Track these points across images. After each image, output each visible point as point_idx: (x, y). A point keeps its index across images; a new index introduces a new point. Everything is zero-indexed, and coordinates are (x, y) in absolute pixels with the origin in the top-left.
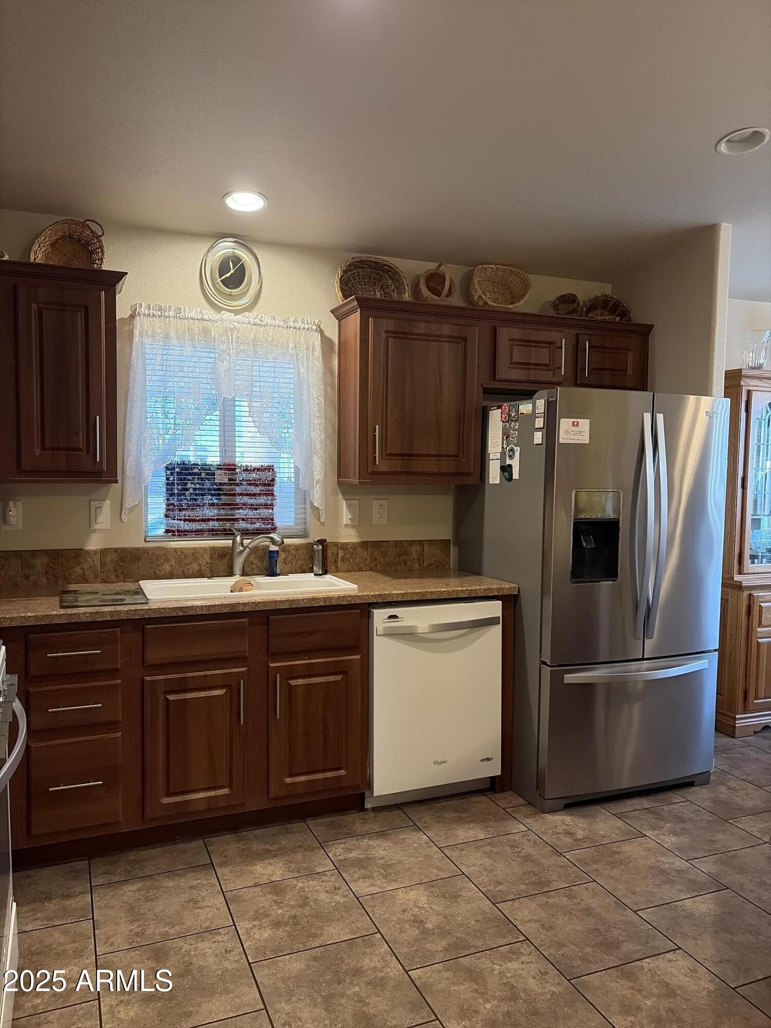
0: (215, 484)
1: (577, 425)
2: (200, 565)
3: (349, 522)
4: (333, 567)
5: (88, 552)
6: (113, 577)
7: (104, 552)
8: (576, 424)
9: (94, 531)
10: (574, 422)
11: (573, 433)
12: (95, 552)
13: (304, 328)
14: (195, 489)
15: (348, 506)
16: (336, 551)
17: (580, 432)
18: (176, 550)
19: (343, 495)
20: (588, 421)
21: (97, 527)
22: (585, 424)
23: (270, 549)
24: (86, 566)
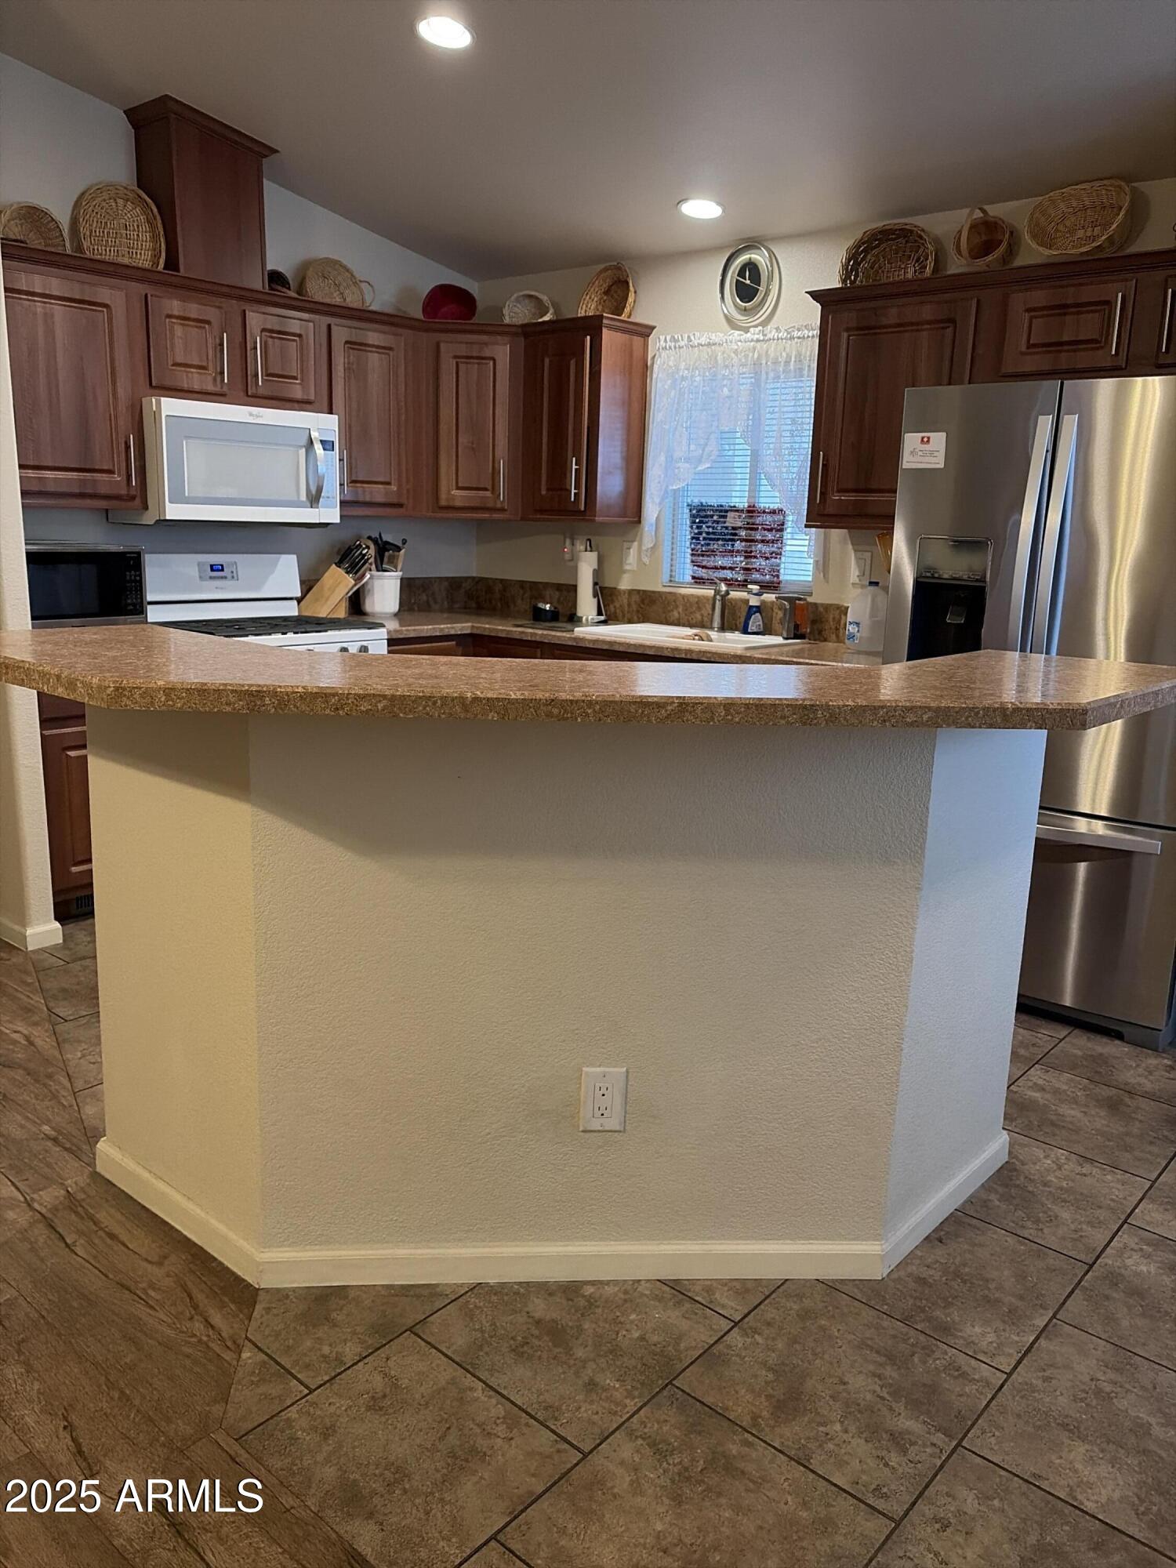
0: (727, 528)
1: (928, 441)
2: (702, 615)
3: (857, 581)
4: (834, 637)
5: (619, 591)
6: (635, 618)
7: (631, 592)
8: (925, 440)
9: (625, 572)
10: (923, 438)
11: (920, 453)
12: (624, 591)
13: (808, 337)
14: (708, 533)
15: (858, 559)
16: (837, 617)
17: (932, 453)
18: (683, 596)
19: (852, 544)
20: (943, 435)
21: (627, 567)
22: (939, 440)
23: (751, 604)
24: (618, 606)
